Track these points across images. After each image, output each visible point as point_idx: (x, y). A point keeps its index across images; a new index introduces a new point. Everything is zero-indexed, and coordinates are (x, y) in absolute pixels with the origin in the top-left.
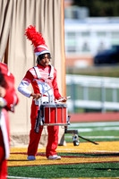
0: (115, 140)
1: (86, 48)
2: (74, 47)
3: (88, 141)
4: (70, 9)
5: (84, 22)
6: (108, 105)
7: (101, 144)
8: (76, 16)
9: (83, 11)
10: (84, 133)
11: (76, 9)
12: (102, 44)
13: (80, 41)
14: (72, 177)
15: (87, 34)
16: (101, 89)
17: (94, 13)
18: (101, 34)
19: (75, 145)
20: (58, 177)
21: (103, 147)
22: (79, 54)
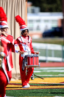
0: (53, 77)
1: (38, 28)
2: (32, 28)
3: (39, 77)
4: (30, 8)
5: (37, 15)
6: (49, 59)
7: (45, 79)
8: (33, 12)
9: (37, 9)
10: (37, 73)
11: (33, 8)
12: (46, 26)
13: (35, 25)
14: (30, 96)
15: (39, 21)
16: (46, 50)
17: (43, 10)
18: (46, 21)
19: (32, 79)
20: (23, 96)
21: (47, 81)
22: (35, 31)
